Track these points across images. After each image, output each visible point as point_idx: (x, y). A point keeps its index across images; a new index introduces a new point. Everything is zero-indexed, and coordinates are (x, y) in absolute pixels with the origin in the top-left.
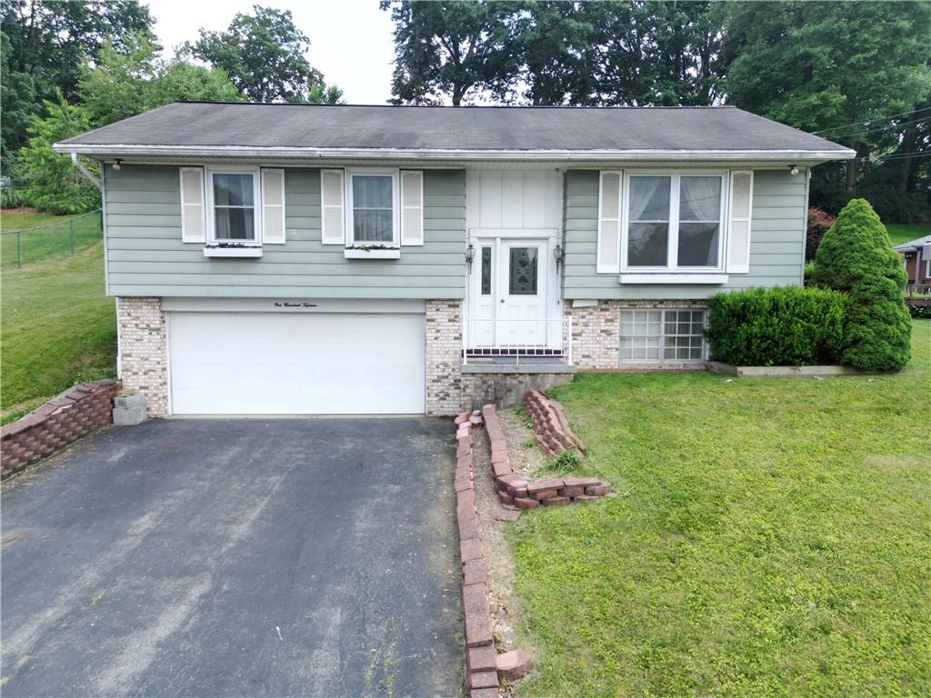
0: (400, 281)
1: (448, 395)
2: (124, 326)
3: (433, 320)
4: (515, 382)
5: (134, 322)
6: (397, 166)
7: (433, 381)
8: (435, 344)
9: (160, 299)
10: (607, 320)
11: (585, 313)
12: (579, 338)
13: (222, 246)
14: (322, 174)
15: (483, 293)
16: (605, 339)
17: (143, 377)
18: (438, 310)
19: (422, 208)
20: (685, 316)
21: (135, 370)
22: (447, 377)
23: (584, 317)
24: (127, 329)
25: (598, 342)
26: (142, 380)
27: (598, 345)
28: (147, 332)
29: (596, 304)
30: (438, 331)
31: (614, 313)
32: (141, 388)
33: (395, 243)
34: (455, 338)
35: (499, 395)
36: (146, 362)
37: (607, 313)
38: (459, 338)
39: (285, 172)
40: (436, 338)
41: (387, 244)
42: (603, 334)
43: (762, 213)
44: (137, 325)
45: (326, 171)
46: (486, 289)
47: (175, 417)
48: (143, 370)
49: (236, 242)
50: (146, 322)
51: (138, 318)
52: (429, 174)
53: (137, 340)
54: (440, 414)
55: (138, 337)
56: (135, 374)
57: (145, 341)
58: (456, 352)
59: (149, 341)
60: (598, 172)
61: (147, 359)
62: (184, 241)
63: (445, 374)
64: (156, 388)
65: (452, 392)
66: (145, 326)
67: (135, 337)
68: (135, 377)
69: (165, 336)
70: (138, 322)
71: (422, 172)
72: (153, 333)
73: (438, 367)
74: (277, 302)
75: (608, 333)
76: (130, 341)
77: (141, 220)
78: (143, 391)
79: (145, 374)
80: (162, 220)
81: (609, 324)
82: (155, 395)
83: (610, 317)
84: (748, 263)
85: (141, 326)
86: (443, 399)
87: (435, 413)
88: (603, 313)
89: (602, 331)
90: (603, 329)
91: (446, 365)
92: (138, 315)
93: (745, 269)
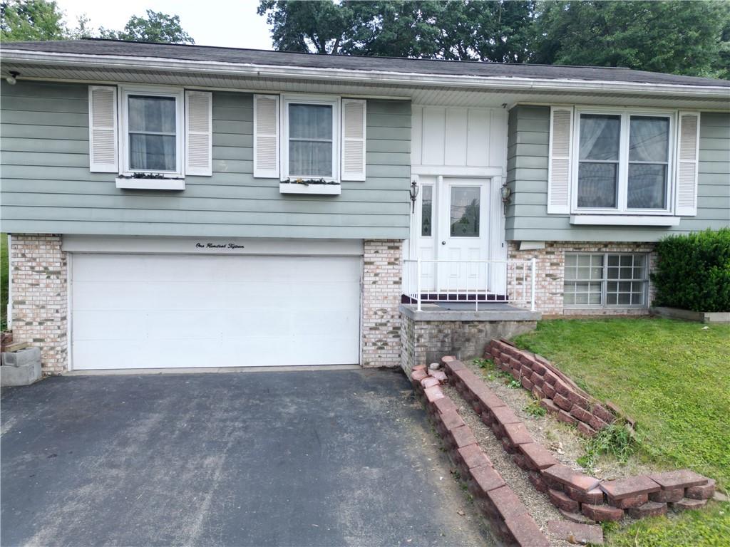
0: (339, 219)
1: (386, 344)
2: (17, 269)
3: (371, 263)
4: (474, 330)
5: (30, 264)
6: (338, 94)
7: (371, 329)
8: (373, 289)
9: (61, 237)
10: (552, 264)
11: (530, 257)
12: (524, 283)
13: (139, 176)
14: (255, 100)
15: (423, 234)
16: (550, 284)
17: (38, 327)
18: (377, 252)
19: (364, 140)
20: (627, 260)
21: (28, 320)
22: (385, 325)
23: (528, 260)
24: (20, 272)
25: (543, 287)
26: (37, 331)
27: (543, 290)
28: (44, 276)
29: (542, 246)
30: (376, 275)
31: (559, 256)
32: (35, 340)
33: (335, 178)
34: (395, 283)
35: (457, 345)
36: (42, 311)
37: (552, 256)
38: (398, 283)
39: (213, 94)
40: (374, 283)
41: (327, 179)
42: (548, 279)
43: (709, 155)
44: (32, 268)
45: (260, 96)
46: (427, 231)
47: (74, 374)
48: (38, 320)
49: (155, 172)
50: (44, 264)
51: (34, 259)
52: (372, 103)
53: (32, 285)
54: (378, 364)
55: (34, 282)
56: (29, 324)
57: (41, 285)
58: (395, 298)
59: (47, 286)
60: (548, 109)
61: (43, 307)
62: (92, 170)
63: (384, 321)
64: (54, 341)
65: (391, 340)
66: (42, 269)
67: (30, 282)
68: (28, 327)
69: (66, 281)
70: (34, 264)
71: (365, 101)
72: (52, 277)
73: (376, 313)
74: (199, 241)
75: (553, 277)
76: (24, 286)
77: (40, 144)
78: (38, 344)
79: (40, 324)
80: (66, 145)
81: (555, 267)
82: (52, 348)
83: (555, 261)
84: (696, 206)
85: (37, 269)
86: (381, 348)
87: (372, 364)
88: (548, 256)
89: (547, 275)
90: (548, 272)
91: (385, 311)
92: (34, 256)
93: (693, 211)
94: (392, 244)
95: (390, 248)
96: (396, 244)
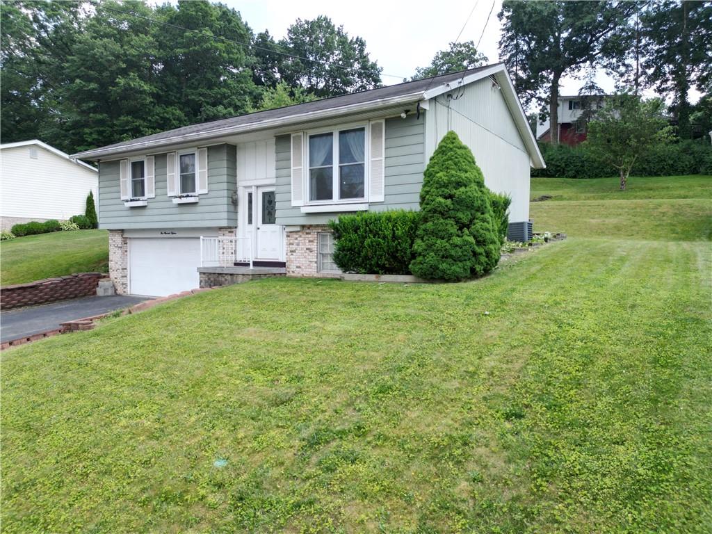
0: (201, 216)
3: (222, 241)
5: (113, 243)
6: (196, 146)
8: (223, 257)
9: (123, 231)
10: (310, 241)
11: (297, 236)
12: (294, 254)
13: (134, 200)
14: (167, 157)
15: (248, 223)
16: (309, 255)
18: (224, 234)
19: (206, 170)
23: (296, 239)
24: (111, 247)
25: (305, 257)
27: (305, 259)
29: (298, 229)
30: (224, 248)
31: (313, 235)
33: (196, 194)
34: (232, 253)
36: (117, 265)
37: (310, 236)
38: (235, 253)
39: (154, 157)
41: (193, 194)
42: (308, 251)
43: (393, 152)
44: (114, 245)
45: (169, 154)
46: (250, 221)
49: (139, 198)
51: (115, 241)
52: (209, 148)
57: (117, 253)
58: (232, 262)
60: (289, 135)
62: (121, 199)
66: (117, 246)
67: (114, 251)
68: (113, 272)
69: (126, 251)
70: (115, 243)
71: (206, 149)
75: (310, 250)
76: (112, 253)
77: (110, 190)
79: (116, 271)
80: (116, 189)
81: (311, 243)
82: (119, 282)
83: (311, 239)
84: (383, 193)
88: (307, 236)
89: (307, 249)
90: (307, 247)
92: (114, 239)
93: (381, 198)
94: (230, 230)
95: (230, 232)
96: (232, 230)
